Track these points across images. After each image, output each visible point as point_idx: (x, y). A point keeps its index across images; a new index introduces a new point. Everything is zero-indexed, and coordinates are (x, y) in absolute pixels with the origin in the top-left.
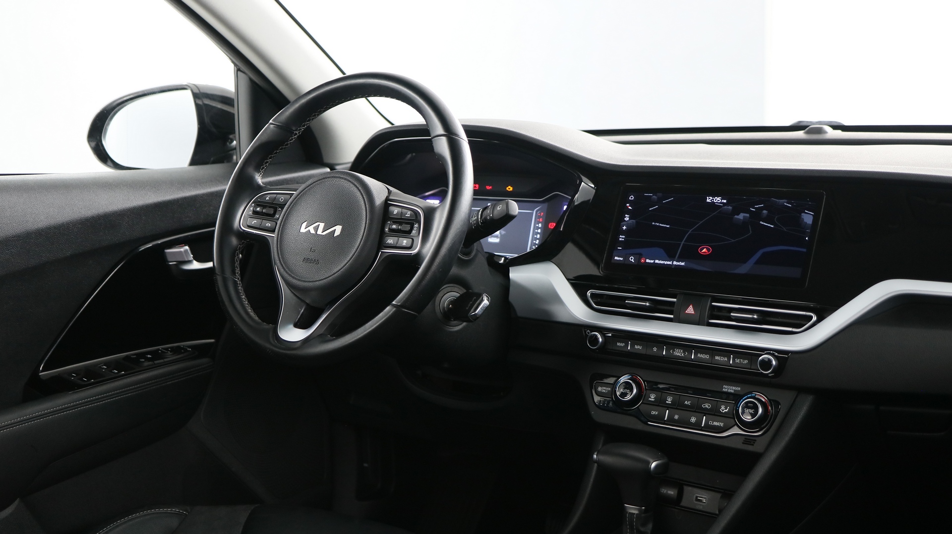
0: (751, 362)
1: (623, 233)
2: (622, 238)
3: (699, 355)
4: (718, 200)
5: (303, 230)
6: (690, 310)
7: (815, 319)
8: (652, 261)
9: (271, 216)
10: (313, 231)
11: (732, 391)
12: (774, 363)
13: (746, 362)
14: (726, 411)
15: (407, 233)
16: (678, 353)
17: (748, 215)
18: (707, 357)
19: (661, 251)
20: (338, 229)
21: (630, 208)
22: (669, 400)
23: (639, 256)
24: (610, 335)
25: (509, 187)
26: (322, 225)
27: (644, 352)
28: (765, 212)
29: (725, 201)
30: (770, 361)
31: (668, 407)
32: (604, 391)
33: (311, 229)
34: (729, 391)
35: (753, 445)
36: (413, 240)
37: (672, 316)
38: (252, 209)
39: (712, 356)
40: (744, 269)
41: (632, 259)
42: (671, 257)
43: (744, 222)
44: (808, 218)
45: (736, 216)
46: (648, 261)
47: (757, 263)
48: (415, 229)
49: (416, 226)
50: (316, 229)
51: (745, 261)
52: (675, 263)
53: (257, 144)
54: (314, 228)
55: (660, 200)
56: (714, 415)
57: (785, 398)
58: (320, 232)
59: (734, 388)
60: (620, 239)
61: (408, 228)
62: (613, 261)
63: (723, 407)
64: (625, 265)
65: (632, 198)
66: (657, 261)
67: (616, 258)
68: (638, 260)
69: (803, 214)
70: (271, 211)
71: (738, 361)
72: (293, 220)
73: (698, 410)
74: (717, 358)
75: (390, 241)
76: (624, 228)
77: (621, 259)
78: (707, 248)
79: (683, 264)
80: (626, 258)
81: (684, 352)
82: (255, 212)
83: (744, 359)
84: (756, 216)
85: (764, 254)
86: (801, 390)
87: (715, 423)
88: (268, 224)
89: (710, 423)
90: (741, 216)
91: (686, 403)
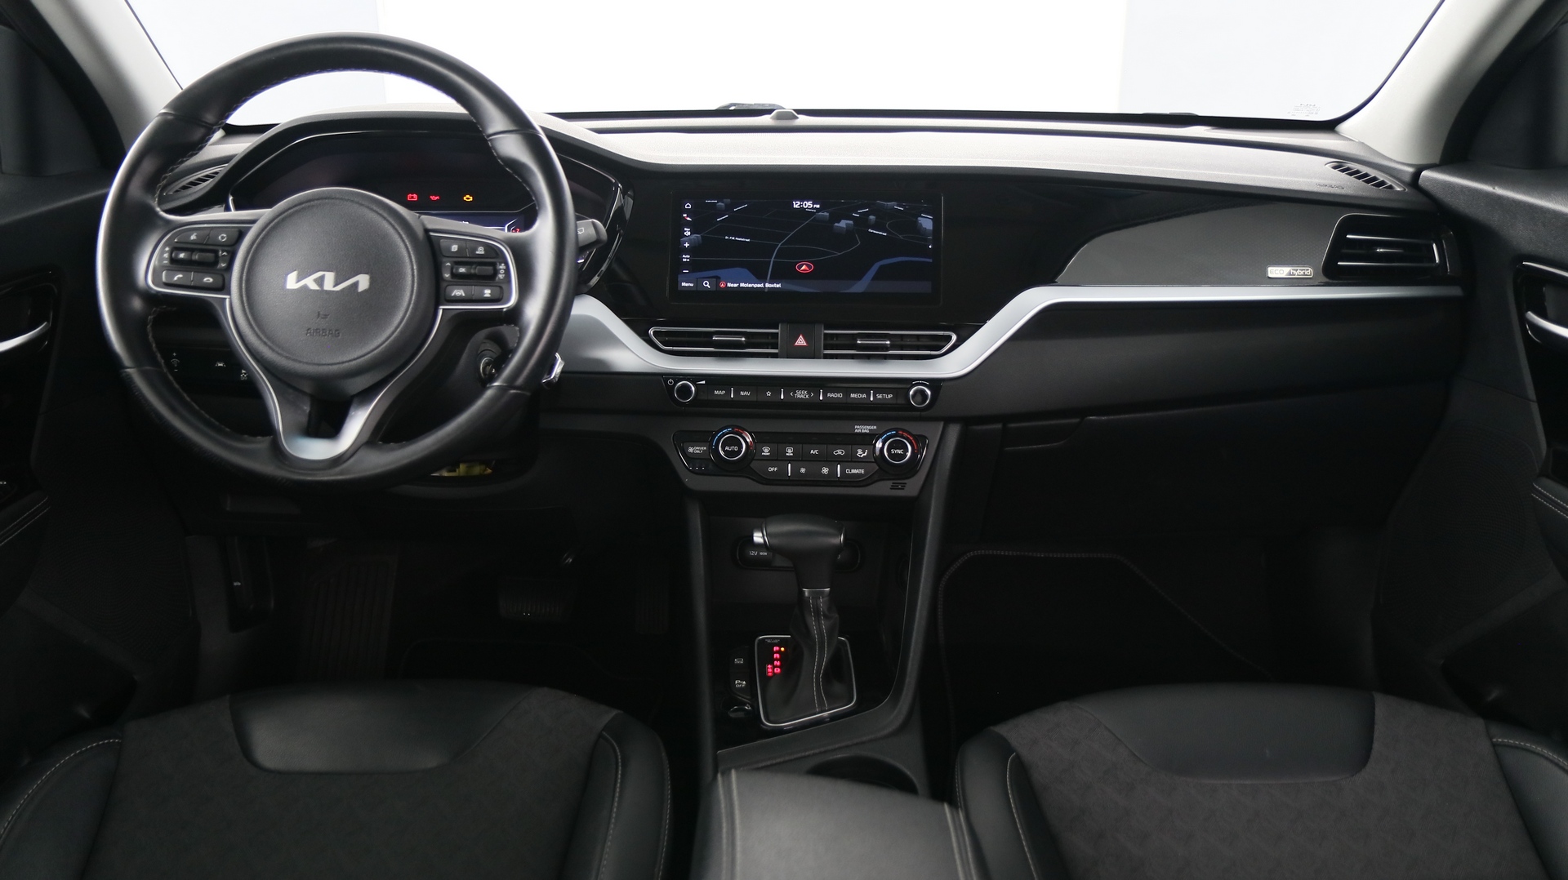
0: (896, 396)
1: (686, 251)
2: (686, 258)
3: (829, 395)
4: (808, 204)
5: (292, 282)
6: (801, 341)
7: (954, 338)
8: (736, 285)
10: (314, 287)
11: (867, 431)
12: (929, 392)
13: (890, 396)
14: (865, 454)
16: (801, 395)
17: (851, 222)
18: (840, 395)
19: (745, 272)
20: (363, 281)
21: (688, 219)
22: (790, 452)
23: (716, 279)
24: (704, 382)
25: (468, 196)
26: (329, 277)
27: (754, 399)
28: (872, 217)
29: (818, 206)
30: (923, 392)
31: (790, 460)
32: (698, 452)
33: (310, 282)
34: (863, 431)
35: (901, 489)
37: (776, 351)
38: (166, 255)
39: (847, 394)
40: (860, 287)
41: (707, 284)
42: (761, 278)
43: (849, 231)
44: (926, 223)
45: (836, 224)
46: (729, 285)
47: (875, 278)
48: (502, 272)
49: (501, 267)
50: (320, 281)
51: (859, 278)
52: (767, 285)
54: (316, 281)
55: (729, 208)
56: (851, 461)
57: (933, 431)
58: (329, 285)
59: (868, 427)
60: (684, 260)
61: (489, 269)
62: (679, 289)
63: (860, 451)
64: (697, 294)
65: (688, 206)
66: (742, 285)
67: (683, 284)
68: (715, 284)
69: (919, 218)
70: (210, 256)
71: (880, 396)
73: (832, 461)
74: (852, 395)
75: (459, 292)
76: (687, 245)
77: (692, 285)
78: (806, 265)
79: (779, 286)
80: (698, 282)
81: (809, 393)
82: (174, 261)
83: (888, 394)
84: (862, 222)
85: (881, 267)
86: (948, 420)
87: (854, 471)
88: (208, 280)
89: (848, 471)
90: (843, 224)
91: (812, 452)
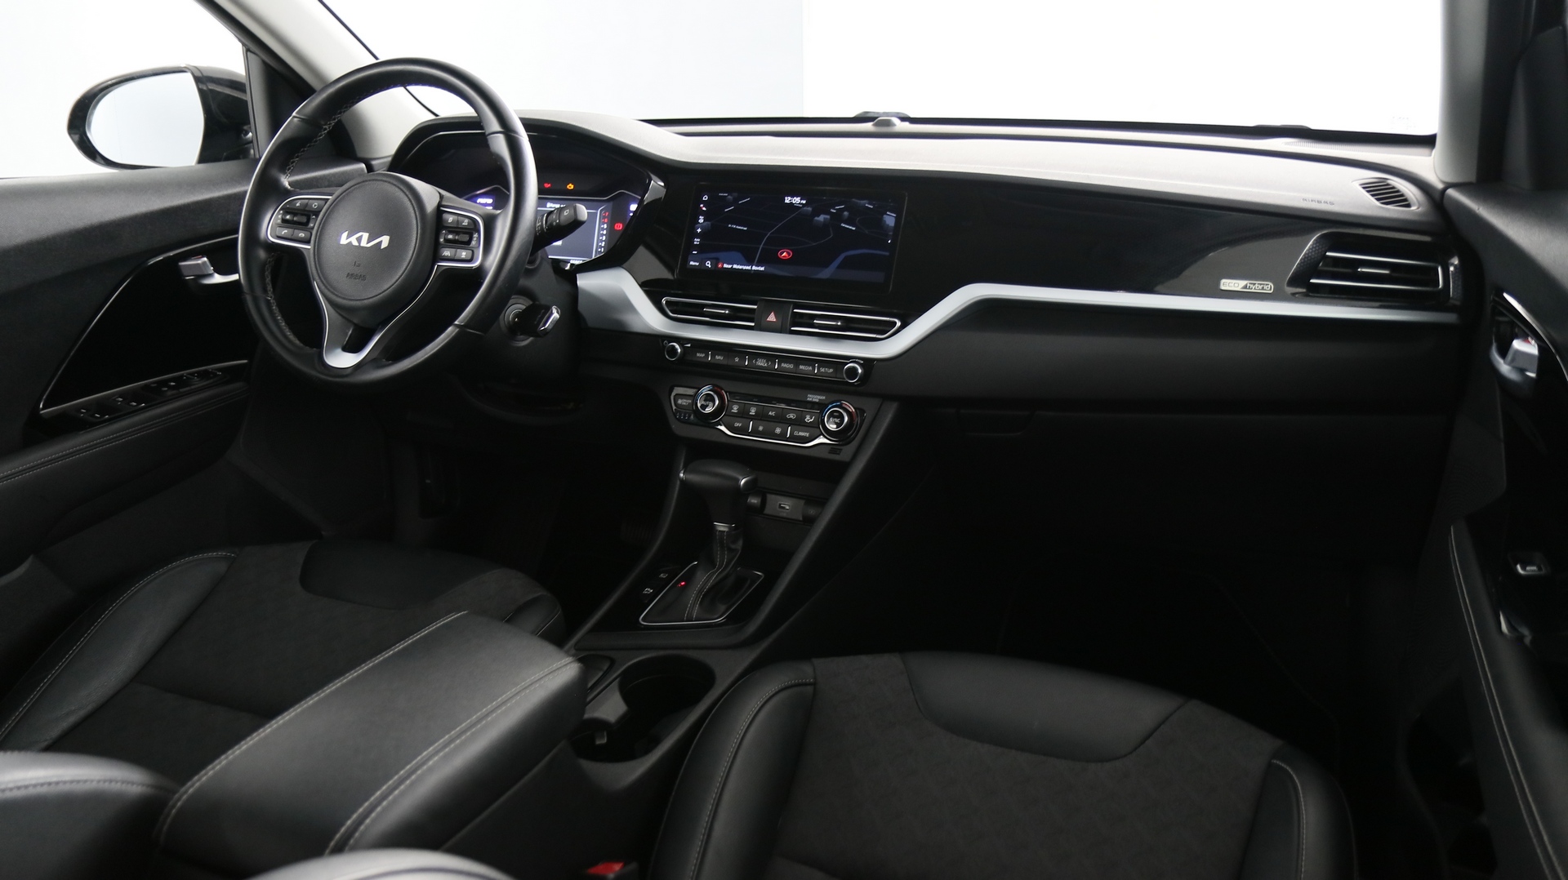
0: (836, 371)
1: (698, 236)
2: (697, 241)
3: (783, 365)
4: (797, 200)
5: (344, 240)
6: (772, 318)
7: (899, 324)
8: (730, 266)
9: (304, 225)
10: (355, 243)
11: (817, 401)
12: (860, 371)
13: (831, 370)
14: (812, 420)
15: (466, 244)
16: (761, 363)
17: (828, 217)
18: (791, 366)
19: (738, 255)
20: (385, 241)
21: (704, 209)
22: (753, 412)
23: (715, 261)
24: (689, 345)
25: (570, 185)
26: (366, 236)
27: (725, 362)
28: (846, 213)
29: (804, 202)
30: (855, 369)
31: (752, 418)
32: (685, 403)
33: (354, 240)
34: (814, 400)
35: (839, 454)
36: (473, 251)
37: (753, 324)
38: (280, 216)
39: (797, 365)
40: (826, 273)
41: (708, 264)
42: (750, 262)
43: (825, 224)
44: (890, 220)
45: (816, 218)
46: (725, 266)
47: (840, 267)
48: (475, 239)
49: (475, 235)
50: (359, 239)
51: (826, 265)
52: (754, 268)
53: (280, 140)
54: (356, 239)
55: (736, 201)
56: (799, 425)
57: (870, 405)
58: (364, 243)
59: (819, 397)
60: (695, 243)
61: (466, 238)
62: (688, 266)
63: (808, 417)
64: (701, 271)
65: (705, 198)
66: (735, 266)
67: (692, 263)
68: (715, 264)
69: (885, 216)
70: (304, 219)
71: (822, 370)
72: (331, 230)
73: (781, 420)
74: (801, 367)
75: (447, 253)
76: (699, 230)
77: (697, 264)
78: (787, 252)
79: (762, 269)
80: (702, 262)
81: (767, 362)
82: (284, 221)
83: (829, 368)
84: (837, 217)
85: (845, 258)
86: (886, 397)
87: (801, 434)
88: (302, 235)
89: (796, 433)
90: (822, 218)
91: (770, 413)
